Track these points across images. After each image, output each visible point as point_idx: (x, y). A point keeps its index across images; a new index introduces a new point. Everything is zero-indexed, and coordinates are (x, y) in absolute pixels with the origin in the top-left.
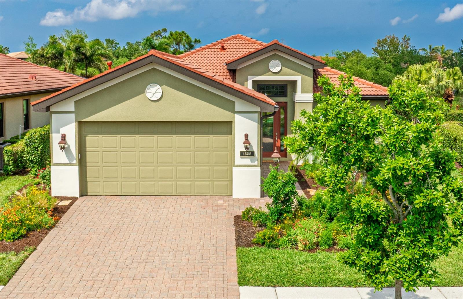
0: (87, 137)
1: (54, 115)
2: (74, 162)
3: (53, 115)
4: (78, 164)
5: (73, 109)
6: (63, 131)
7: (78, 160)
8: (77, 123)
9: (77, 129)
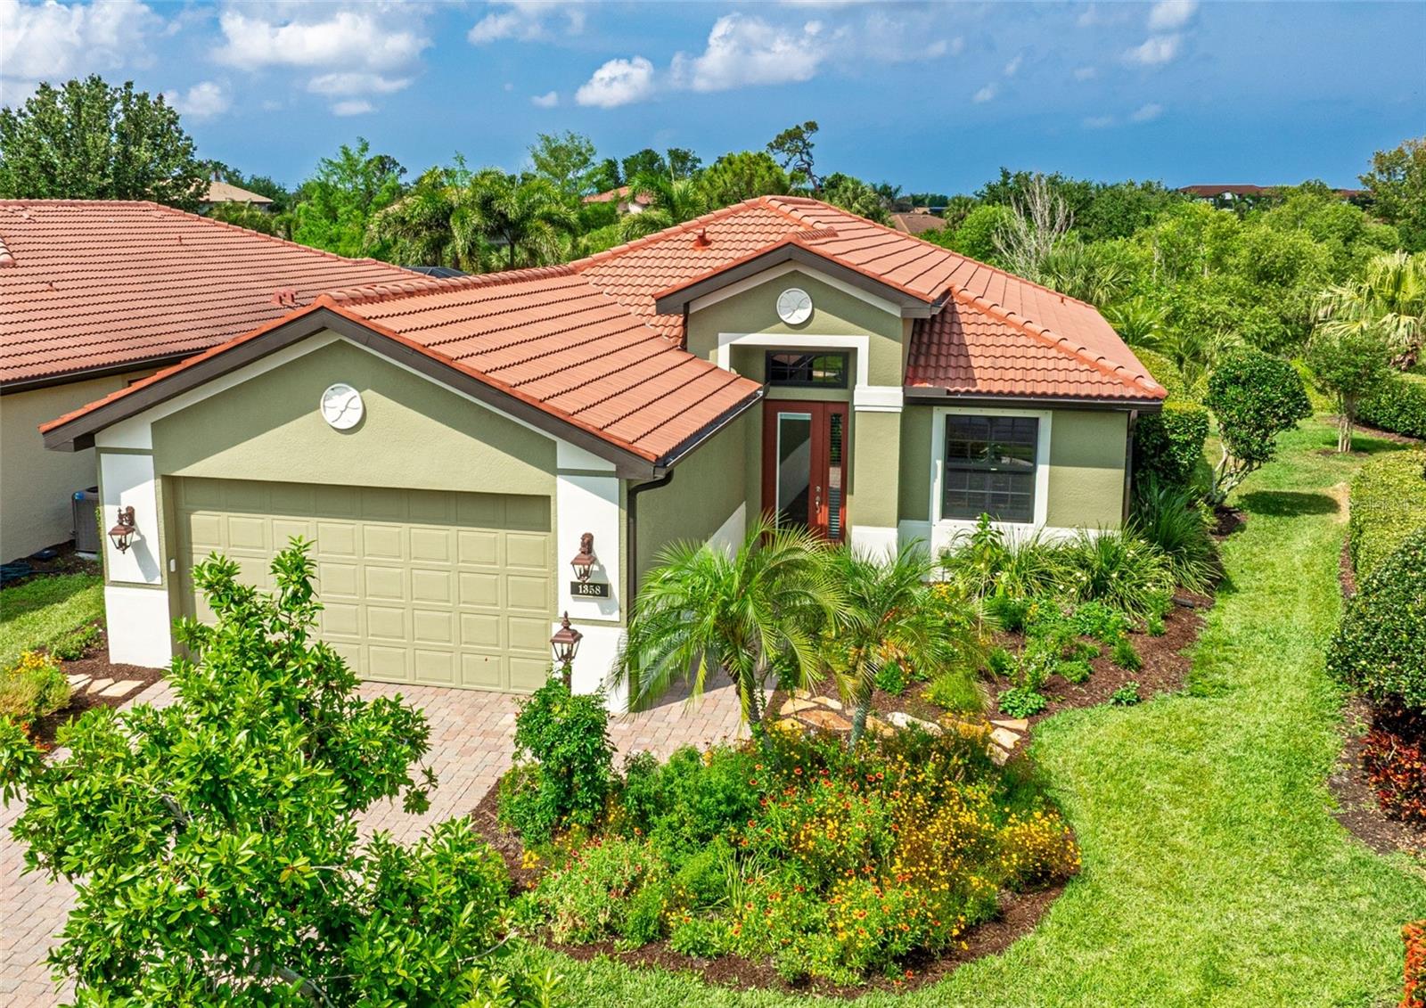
0: (193, 517)
1: (105, 459)
2: (158, 580)
3: (103, 456)
4: (166, 585)
5: (149, 446)
6: (128, 498)
7: (165, 576)
8: (159, 481)
9: (160, 496)
